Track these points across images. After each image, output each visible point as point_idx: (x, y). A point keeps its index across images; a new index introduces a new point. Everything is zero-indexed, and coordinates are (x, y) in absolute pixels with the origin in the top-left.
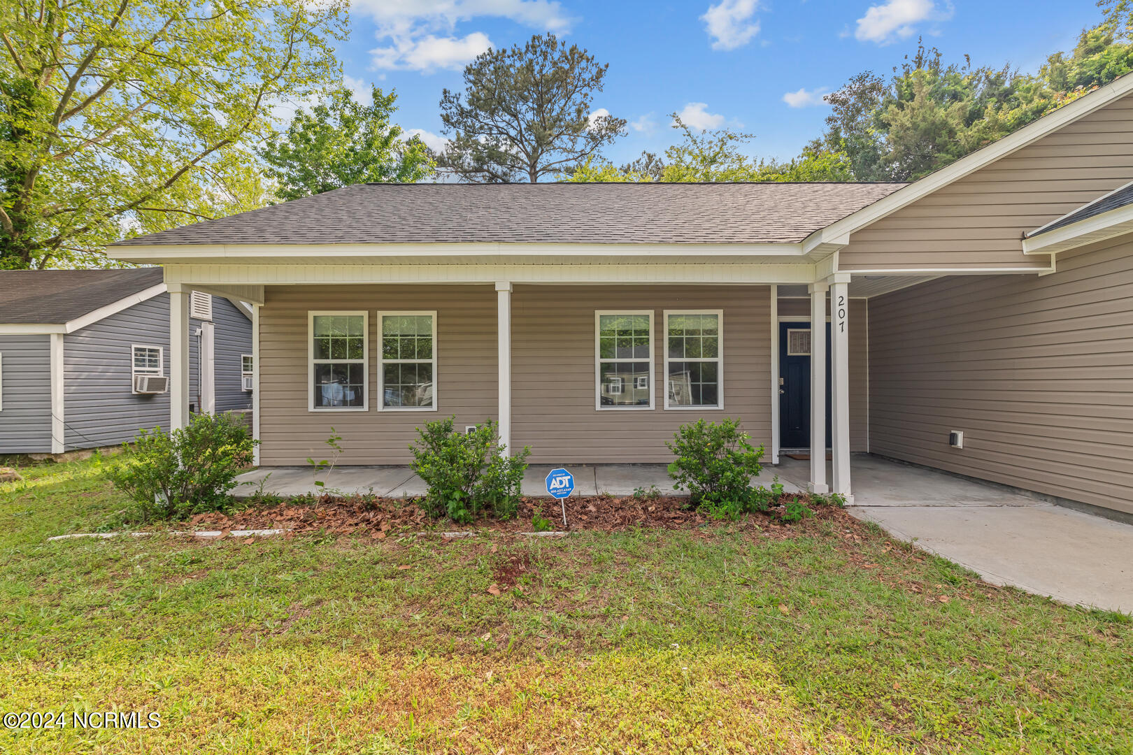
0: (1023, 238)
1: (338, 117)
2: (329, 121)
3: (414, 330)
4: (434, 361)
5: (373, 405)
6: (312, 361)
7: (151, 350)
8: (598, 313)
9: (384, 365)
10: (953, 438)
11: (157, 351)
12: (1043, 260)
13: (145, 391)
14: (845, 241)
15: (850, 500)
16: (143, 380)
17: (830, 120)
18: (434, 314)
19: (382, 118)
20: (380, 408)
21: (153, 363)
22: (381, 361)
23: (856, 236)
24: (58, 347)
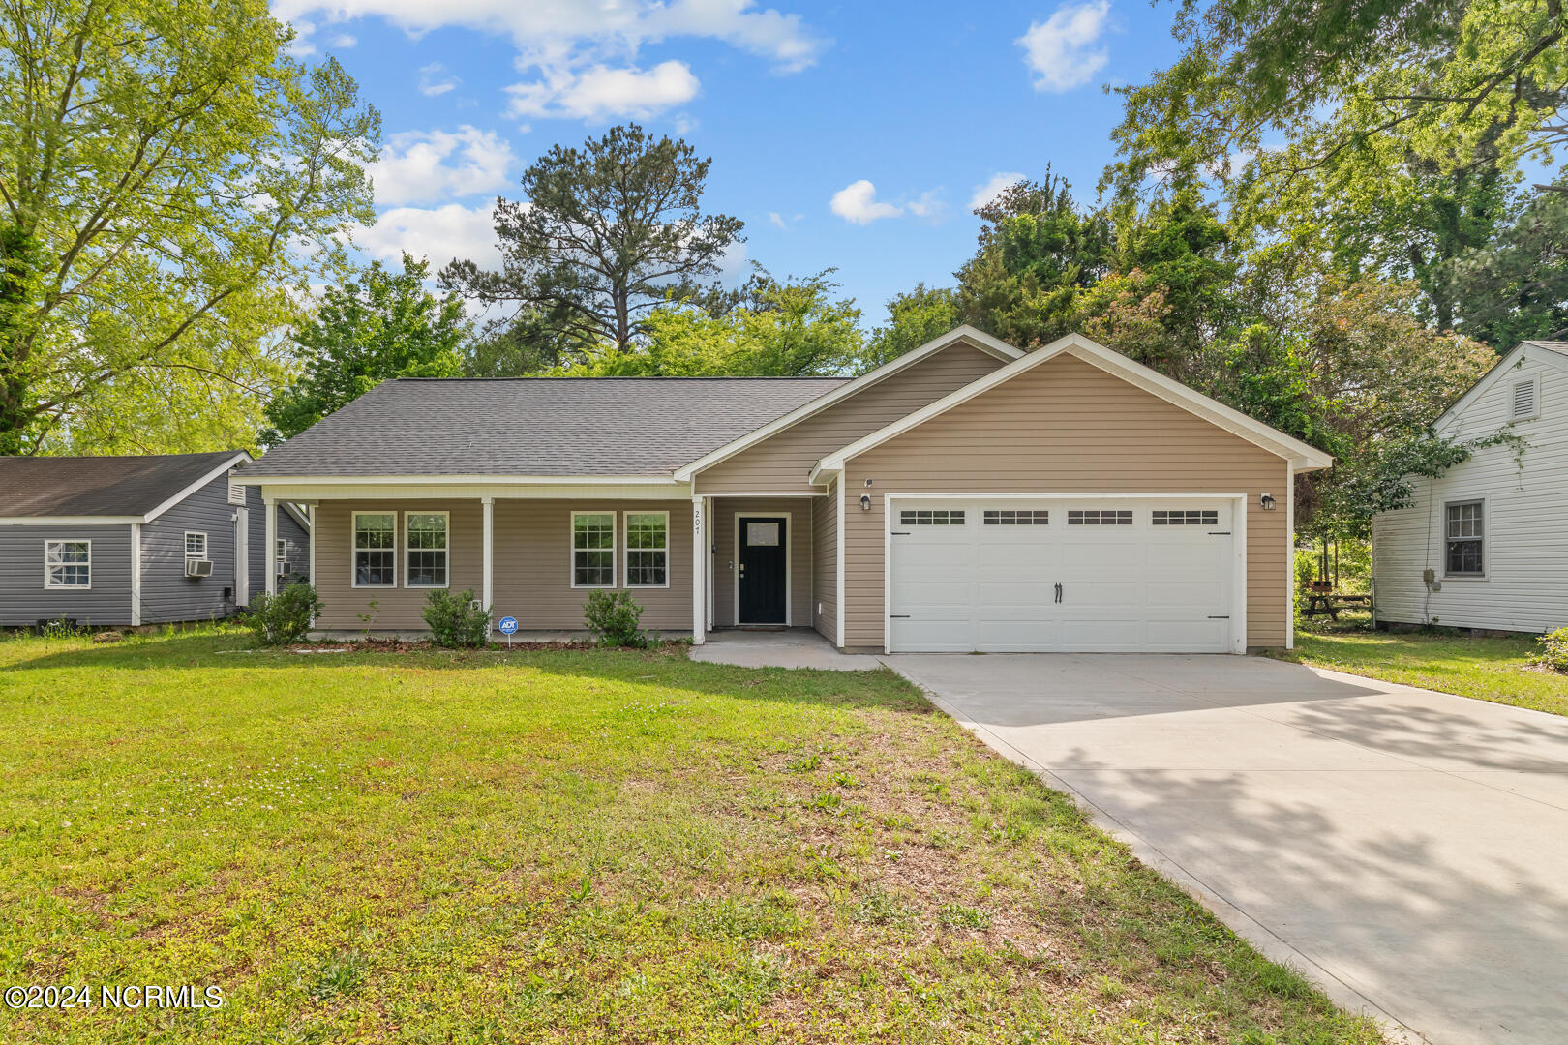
1: (368, 288)
2: (359, 296)
3: (432, 526)
4: (447, 549)
5: (400, 583)
6: (354, 550)
7: (198, 536)
9: (410, 552)
11: (203, 537)
13: (195, 574)
14: (691, 478)
16: (193, 563)
18: (447, 513)
19: (414, 286)
20: (406, 586)
21: (200, 548)
22: (407, 550)
23: (698, 475)
24: (136, 535)
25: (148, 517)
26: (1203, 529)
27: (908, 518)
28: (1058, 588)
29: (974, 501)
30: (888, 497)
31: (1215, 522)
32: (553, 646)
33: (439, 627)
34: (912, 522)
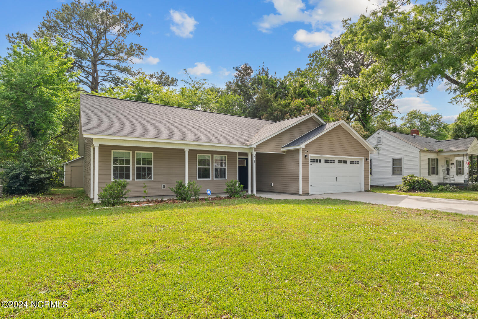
0: (281, 148)
3: (147, 157)
4: (152, 166)
5: (133, 179)
6: (112, 165)
8: (198, 155)
10: (271, 184)
12: (283, 151)
14: (256, 147)
15: (256, 195)
17: (235, 76)
18: (153, 153)
20: (136, 180)
23: (257, 146)
28: (336, 178)
30: (310, 155)
31: (358, 163)
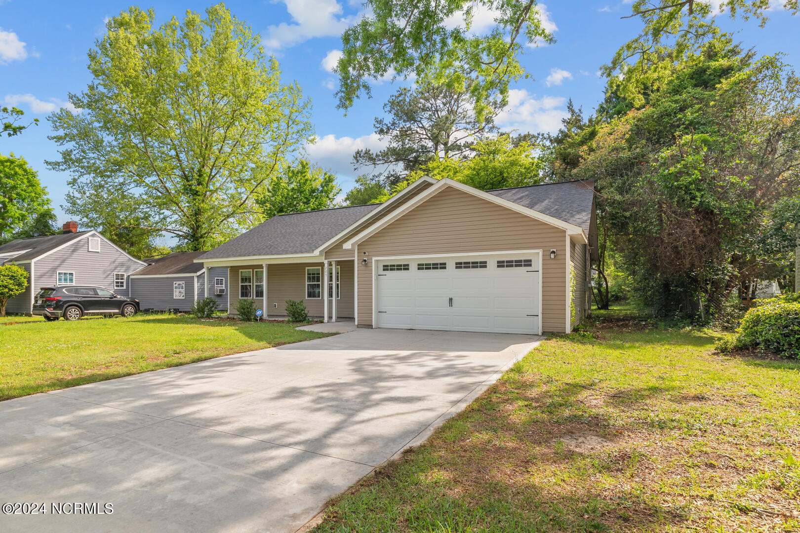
5: (253, 297)
6: (240, 285)
7: (221, 279)
11: (223, 280)
13: (219, 293)
16: (218, 289)
20: (255, 298)
21: (222, 284)
22: (255, 284)
24: (196, 280)
25: (198, 273)
26: (523, 270)
27: (386, 268)
28: (451, 300)
29: (413, 259)
30: (374, 259)
31: (530, 265)
32: (283, 321)
33: (243, 314)
34: (388, 270)
